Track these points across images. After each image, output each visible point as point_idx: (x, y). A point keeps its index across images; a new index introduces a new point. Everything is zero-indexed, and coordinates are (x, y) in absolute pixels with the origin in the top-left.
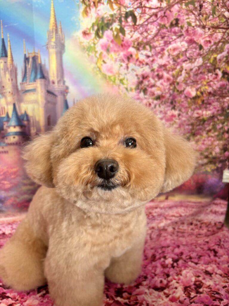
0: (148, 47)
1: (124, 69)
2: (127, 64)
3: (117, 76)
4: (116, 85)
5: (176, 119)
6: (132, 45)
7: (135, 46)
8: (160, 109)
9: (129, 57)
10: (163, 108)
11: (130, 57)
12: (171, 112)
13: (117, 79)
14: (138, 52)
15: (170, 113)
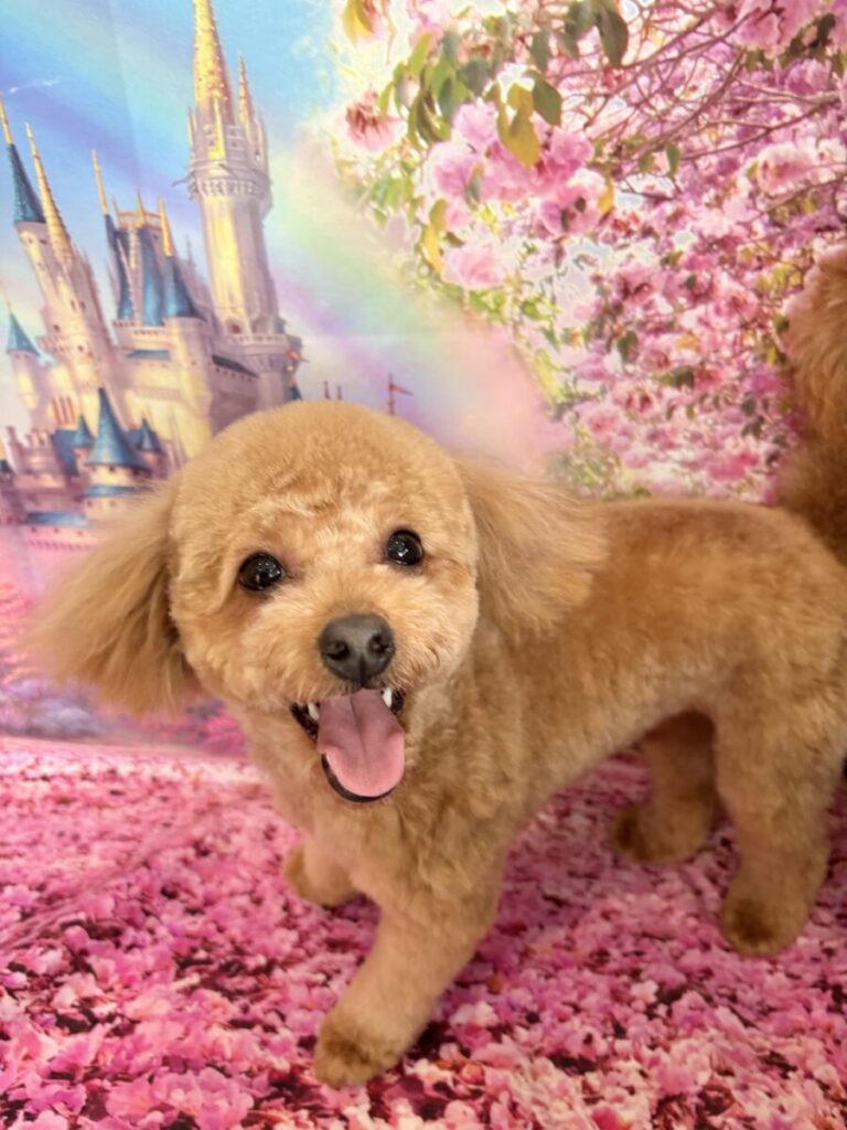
0: (661, 159)
1: (545, 261)
2: (557, 242)
3: (509, 289)
4: (504, 322)
5: (758, 472)
6: (590, 158)
7: (602, 160)
8: (693, 427)
9: (569, 213)
10: (704, 422)
11: (573, 209)
12: (740, 440)
13: (509, 300)
14: (615, 184)
15: (736, 446)
